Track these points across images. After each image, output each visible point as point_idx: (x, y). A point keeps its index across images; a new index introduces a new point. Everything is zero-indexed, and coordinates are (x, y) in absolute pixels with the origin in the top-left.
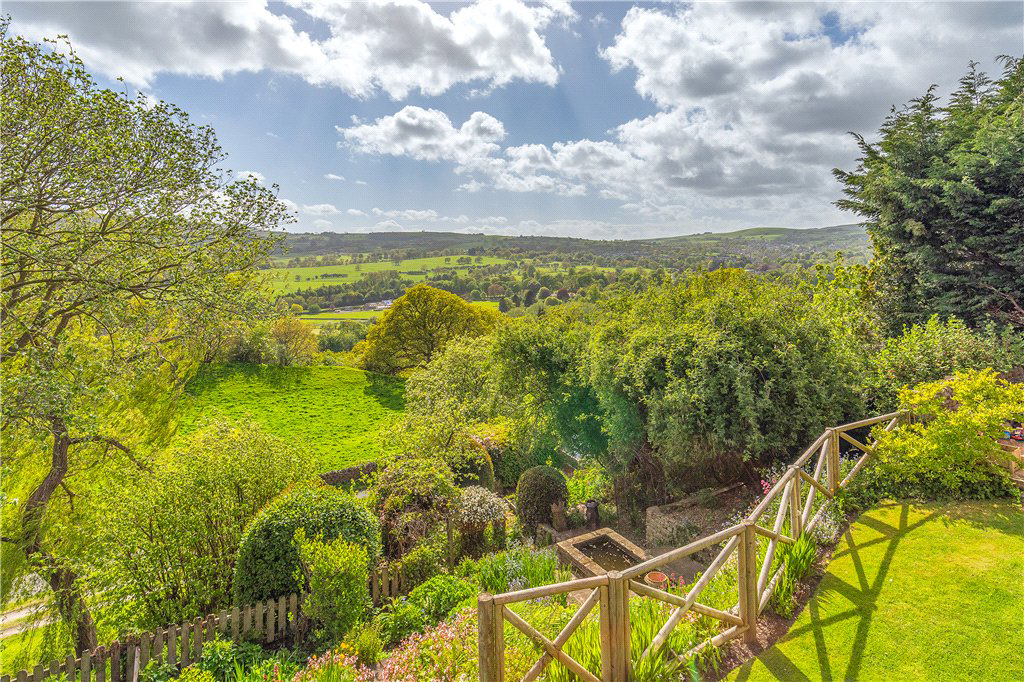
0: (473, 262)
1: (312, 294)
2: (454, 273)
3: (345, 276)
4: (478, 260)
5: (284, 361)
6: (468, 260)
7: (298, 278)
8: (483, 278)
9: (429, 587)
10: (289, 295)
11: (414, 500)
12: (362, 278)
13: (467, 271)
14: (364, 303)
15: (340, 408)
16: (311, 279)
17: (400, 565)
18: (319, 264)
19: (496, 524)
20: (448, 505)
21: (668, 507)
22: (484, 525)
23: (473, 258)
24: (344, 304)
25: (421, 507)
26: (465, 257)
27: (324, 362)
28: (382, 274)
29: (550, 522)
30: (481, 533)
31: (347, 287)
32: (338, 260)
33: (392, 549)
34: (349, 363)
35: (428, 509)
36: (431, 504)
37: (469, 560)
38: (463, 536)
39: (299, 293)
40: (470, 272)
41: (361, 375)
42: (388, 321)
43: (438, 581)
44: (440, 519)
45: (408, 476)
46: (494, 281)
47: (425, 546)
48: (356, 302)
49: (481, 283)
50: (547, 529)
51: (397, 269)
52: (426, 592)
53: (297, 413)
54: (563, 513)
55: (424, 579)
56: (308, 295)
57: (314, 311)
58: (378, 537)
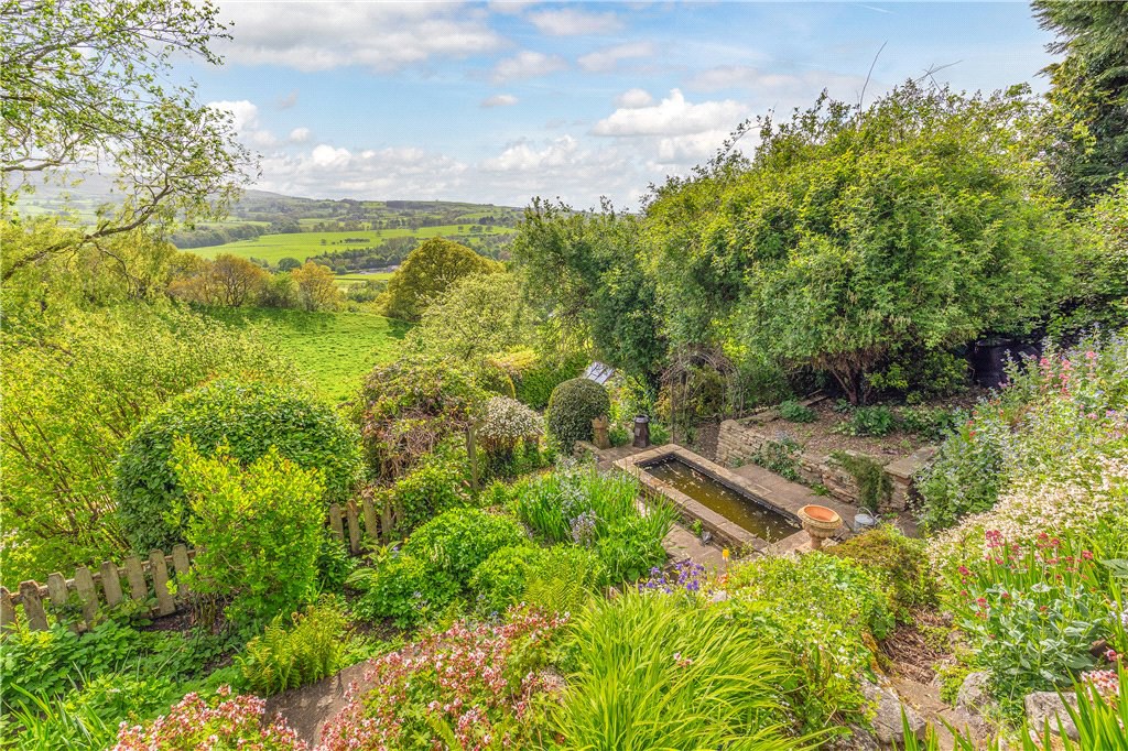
0: (484, 232)
1: (338, 257)
2: (467, 240)
3: (367, 241)
4: (488, 229)
5: (311, 308)
6: (480, 229)
7: (324, 242)
8: (494, 245)
9: (438, 527)
10: (317, 257)
11: (414, 402)
12: (384, 243)
13: (478, 239)
14: (386, 266)
15: (366, 349)
16: (337, 244)
17: (392, 494)
18: (342, 230)
19: (528, 440)
20: (468, 409)
21: (746, 421)
22: (512, 441)
23: (484, 227)
24: (367, 267)
25: (425, 412)
26: (477, 225)
27: (349, 309)
28: (401, 240)
29: (590, 439)
30: (509, 451)
31: (370, 251)
32: (360, 226)
33: (383, 470)
34: (374, 312)
35: (436, 414)
36: (441, 407)
37: (499, 483)
38: (488, 453)
39: (326, 255)
40: (482, 239)
41: (384, 322)
42: (405, 271)
43: (454, 518)
44: (455, 429)
45: (407, 372)
46: (503, 249)
47: (433, 466)
48: (379, 265)
49: (492, 250)
50: (587, 446)
51: (416, 235)
52: (433, 536)
53: (326, 353)
54: (604, 429)
55: (432, 513)
56: (334, 257)
57: (341, 273)
58: (358, 451)
